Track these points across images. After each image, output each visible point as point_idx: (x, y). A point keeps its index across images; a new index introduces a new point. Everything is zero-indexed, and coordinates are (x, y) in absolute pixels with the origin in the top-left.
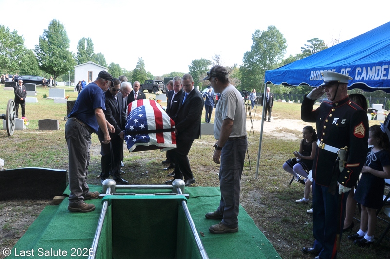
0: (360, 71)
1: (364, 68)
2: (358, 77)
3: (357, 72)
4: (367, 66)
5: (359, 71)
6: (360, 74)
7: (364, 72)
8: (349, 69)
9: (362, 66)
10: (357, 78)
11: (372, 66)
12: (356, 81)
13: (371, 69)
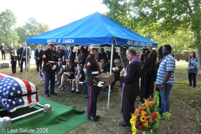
1: (65, 40)
3: (63, 40)
4: (66, 39)
6: (64, 41)
7: (65, 41)
8: (61, 40)
9: (65, 39)
10: (63, 42)
11: (68, 39)
12: (63, 43)
13: (67, 40)
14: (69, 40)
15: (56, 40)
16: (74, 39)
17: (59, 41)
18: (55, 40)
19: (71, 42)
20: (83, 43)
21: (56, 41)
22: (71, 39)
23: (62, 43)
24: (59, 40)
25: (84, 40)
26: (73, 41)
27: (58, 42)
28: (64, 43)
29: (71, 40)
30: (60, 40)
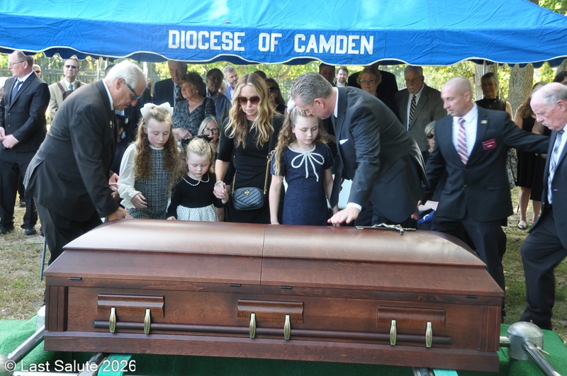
0: (304, 39)
1: (313, 37)
2: (300, 47)
3: (296, 40)
4: (317, 33)
5: (300, 39)
6: (306, 43)
7: (313, 42)
8: (280, 35)
9: (307, 33)
11: (328, 34)
12: (299, 54)
13: (327, 39)
14: (339, 37)
15: (239, 37)
16: (372, 38)
17: (268, 43)
18: (237, 34)
19: (353, 48)
20: (431, 53)
21: (237, 41)
22: (357, 37)
23: (289, 55)
24: (261, 36)
25: (436, 43)
26: (368, 45)
27: (261, 48)
28: (304, 54)
29: (354, 41)
30: (274, 35)
